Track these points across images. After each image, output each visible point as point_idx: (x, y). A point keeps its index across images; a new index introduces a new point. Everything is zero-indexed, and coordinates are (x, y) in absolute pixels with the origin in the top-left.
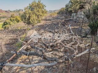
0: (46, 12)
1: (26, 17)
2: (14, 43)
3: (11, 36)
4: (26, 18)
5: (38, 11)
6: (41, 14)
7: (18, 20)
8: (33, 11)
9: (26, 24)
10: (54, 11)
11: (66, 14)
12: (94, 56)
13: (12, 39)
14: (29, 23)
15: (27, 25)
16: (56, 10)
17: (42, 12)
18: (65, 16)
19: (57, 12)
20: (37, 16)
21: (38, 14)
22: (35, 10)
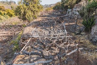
0: (42, 8)
1: (21, 12)
2: (8, 41)
3: (4, 32)
4: (21, 14)
5: (34, 6)
6: (37, 9)
7: (11, 15)
8: (28, 6)
9: (21, 19)
10: (50, 5)
11: (62, 9)
12: (87, 53)
13: (6, 36)
14: (24, 19)
15: (22, 21)
16: (52, 4)
17: (38, 8)
18: (60, 12)
19: (53, 6)
20: (33, 12)
21: (34, 9)
22: (30, 5)
